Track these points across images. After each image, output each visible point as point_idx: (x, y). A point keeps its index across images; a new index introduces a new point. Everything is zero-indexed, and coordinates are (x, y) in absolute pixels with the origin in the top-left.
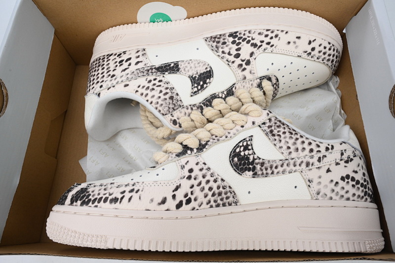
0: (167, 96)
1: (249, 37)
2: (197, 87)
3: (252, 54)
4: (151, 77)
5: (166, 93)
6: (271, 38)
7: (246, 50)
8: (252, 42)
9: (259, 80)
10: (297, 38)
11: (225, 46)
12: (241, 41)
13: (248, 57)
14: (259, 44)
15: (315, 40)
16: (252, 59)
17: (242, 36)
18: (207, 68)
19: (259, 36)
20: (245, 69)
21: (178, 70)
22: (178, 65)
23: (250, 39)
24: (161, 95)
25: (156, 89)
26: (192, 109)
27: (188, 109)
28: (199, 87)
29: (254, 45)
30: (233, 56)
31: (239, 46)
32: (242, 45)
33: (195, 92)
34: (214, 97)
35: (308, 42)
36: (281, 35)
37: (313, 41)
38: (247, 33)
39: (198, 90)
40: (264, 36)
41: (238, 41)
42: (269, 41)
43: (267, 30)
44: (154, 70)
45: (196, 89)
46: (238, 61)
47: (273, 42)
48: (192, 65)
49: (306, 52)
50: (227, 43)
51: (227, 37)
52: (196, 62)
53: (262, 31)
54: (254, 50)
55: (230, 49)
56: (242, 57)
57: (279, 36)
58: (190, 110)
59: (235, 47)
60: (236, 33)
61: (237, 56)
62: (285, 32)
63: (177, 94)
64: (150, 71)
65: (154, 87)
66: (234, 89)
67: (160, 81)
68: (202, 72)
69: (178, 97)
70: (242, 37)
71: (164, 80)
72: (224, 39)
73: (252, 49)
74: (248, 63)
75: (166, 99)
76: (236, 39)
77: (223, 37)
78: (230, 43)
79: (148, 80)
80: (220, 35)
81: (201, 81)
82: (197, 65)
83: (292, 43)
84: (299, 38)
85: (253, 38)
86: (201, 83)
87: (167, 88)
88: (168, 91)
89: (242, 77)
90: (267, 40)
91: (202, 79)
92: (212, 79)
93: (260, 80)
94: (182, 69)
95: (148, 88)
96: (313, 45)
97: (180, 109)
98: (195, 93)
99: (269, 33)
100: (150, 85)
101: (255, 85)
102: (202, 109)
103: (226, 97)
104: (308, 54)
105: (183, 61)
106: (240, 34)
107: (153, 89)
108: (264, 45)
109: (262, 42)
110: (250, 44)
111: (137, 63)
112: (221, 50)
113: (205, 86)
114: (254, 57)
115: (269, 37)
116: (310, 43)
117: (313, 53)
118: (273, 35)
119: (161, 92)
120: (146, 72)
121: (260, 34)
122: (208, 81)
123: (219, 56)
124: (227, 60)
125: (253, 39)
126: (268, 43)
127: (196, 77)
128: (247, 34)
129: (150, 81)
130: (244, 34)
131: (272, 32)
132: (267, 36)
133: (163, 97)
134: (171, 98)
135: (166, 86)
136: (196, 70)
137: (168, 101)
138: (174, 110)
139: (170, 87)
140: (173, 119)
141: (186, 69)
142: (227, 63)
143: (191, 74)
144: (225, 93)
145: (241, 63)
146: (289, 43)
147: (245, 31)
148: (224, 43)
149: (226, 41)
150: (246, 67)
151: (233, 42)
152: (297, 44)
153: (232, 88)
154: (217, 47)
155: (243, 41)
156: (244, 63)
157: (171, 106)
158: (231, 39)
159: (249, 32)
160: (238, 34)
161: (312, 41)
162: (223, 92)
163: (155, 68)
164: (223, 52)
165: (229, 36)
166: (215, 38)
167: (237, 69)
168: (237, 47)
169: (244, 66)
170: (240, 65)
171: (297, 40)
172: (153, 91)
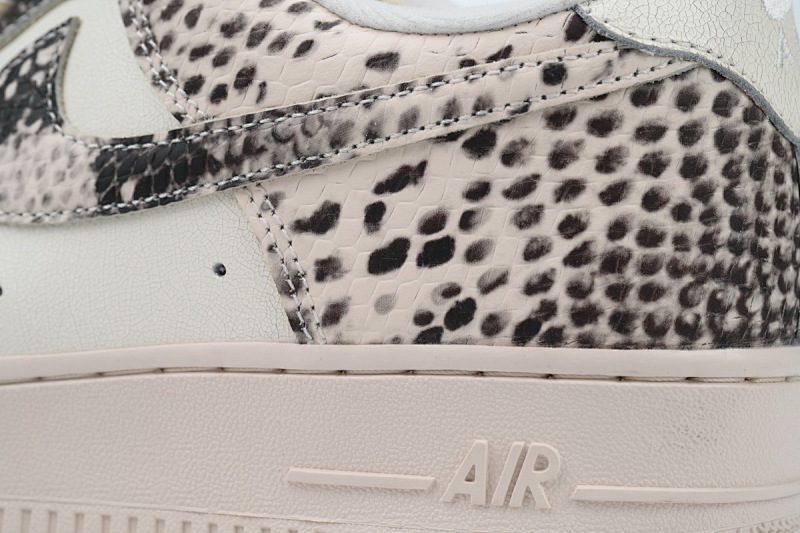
22: (99, 187)
25: (216, 30)
48: (32, 188)
64: (239, 143)
65: (221, 43)
67: (193, 86)
79: (253, 91)
81: (12, 100)
95: (255, 39)
100: (243, 57)
107: (229, 30)
111: (324, 220)
127: (29, 122)
129: (245, 78)
135: (170, 60)
136: (18, 164)
139: (156, 57)
141: (63, 161)
163: (215, 167)
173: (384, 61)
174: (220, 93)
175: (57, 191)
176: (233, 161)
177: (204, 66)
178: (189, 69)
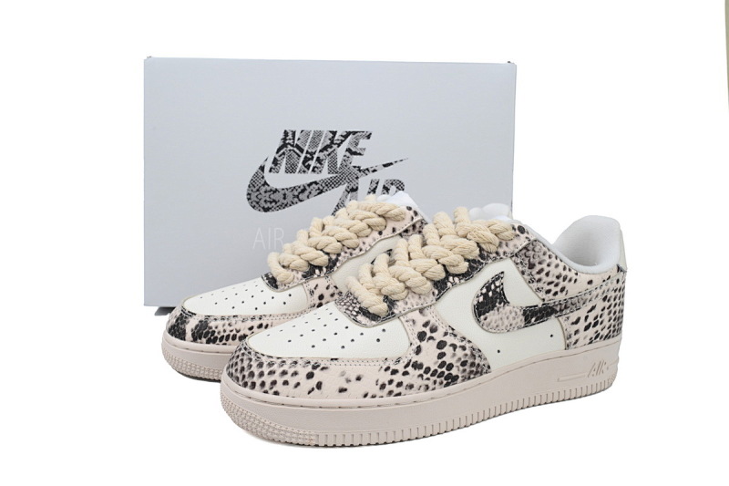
0: (538, 267)
1: (428, 379)
2: (496, 287)
3: (418, 350)
4: (561, 297)
5: (539, 272)
6: (391, 382)
7: (429, 357)
8: (421, 372)
9: (395, 311)
10: (346, 390)
11: (463, 360)
12: (440, 370)
13: (424, 344)
14: (410, 369)
15: (309, 393)
16: (417, 342)
17: (438, 380)
18: (485, 319)
19: (412, 382)
20: (426, 325)
21: (525, 312)
23: (425, 376)
24: (546, 269)
26: (497, 253)
27: (505, 253)
28: (493, 287)
29: (417, 366)
30: (449, 343)
31: (440, 361)
32: (436, 363)
33: (497, 279)
34: (466, 276)
35: (323, 386)
36: (375, 390)
37: (313, 389)
38: (431, 386)
39: (493, 282)
40: (405, 384)
41: (444, 369)
42: (394, 377)
43: (399, 394)
44: (558, 309)
45: (498, 283)
46: (438, 336)
47: (387, 376)
49: (323, 369)
50: (459, 364)
51: (460, 375)
52: (500, 328)
53: (408, 391)
54: (415, 358)
55: (454, 355)
56: (433, 344)
57: (379, 386)
58: (501, 251)
59: (447, 359)
60: (447, 385)
61: (441, 345)
62: (370, 395)
63: (523, 273)
66: (436, 292)
68: (491, 312)
69: (521, 269)
70: (438, 377)
71: (542, 295)
72: (464, 371)
73: (419, 359)
74: (421, 336)
75: (540, 263)
76: (446, 373)
77: (466, 374)
78: (455, 365)
80: (469, 378)
82: (500, 323)
83: (353, 378)
84: (342, 390)
85: (420, 378)
86: (490, 294)
87: (539, 280)
88: (537, 277)
89: (426, 311)
90: (398, 378)
91: (490, 301)
92: (475, 303)
93: (393, 313)
94: (520, 313)
96: (313, 382)
97: (516, 251)
98: (498, 277)
99: (396, 390)
101: (400, 304)
102: (481, 256)
103: (447, 278)
104: (319, 366)
105: (519, 328)
106: (441, 383)
108: (400, 367)
109: (405, 373)
110: (424, 367)
112: (468, 352)
113: (484, 291)
114: (414, 347)
115: (395, 383)
116: (319, 386)
117: (309, 369)
118: (388, 388)
119: (547, 274)
120: (569, 304)
121: (411, 387)
122: (481, 299)
123: (469, 342)
124: (455, 336)
125: (421, 376)
126: (395, 372)
128: (430, 383)
130: (435, 382)
131: (390, 393)
132: (400, 384)
133: (544, 266)
134: (532, 266)
137: (537, 261)
138: (526, 248)
140: (526, 235)
142: (455, 332)
143: (507, 308)
144: (449, 284)
145: (433, 335)
146: (358, 379)
147: (434, 389)
148: (464, 364)
149: (461, 368)
150: (424, 329)
151: (450, 367)
152: (343, 379)
153: (439, 292)
154: (473, 356)
155: (436, 371)
156: (429, 334)
157: (531, 253)
158: (454, 372)
159: (427, 387)
160: (445, 382)
161: (316, 390)
162: (454, 284)
164: (464, 348)
165: (457, 377)
166: (477, 372)
167: (437, 324)
168: (444, 359)
169: (427, 330)
170: (434, 330)
171: (345, 386)
172: (557, 274)
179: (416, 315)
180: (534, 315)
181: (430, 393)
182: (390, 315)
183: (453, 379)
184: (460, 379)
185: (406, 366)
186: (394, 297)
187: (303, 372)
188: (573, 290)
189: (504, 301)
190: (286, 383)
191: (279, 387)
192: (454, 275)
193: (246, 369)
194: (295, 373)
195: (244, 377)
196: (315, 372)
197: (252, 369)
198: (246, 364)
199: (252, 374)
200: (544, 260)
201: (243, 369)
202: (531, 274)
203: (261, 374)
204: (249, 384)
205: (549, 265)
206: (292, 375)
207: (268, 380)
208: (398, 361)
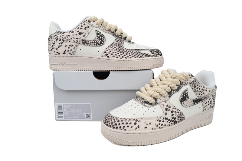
173: (210, 91)
174: (201, 95)
175: (191, 104)
176: (203, 100)
177: (200, 93)
178: (199, 93)
179: (164, 103)
180: (196, 101)
181: (170, 127)
182: (156, 103)
183: (176, 122)
184: (178, 122)
185: (163, 119)
186: (157, 98)
187: (133, 122)
188: (206, 93)
189: (188, 98)
190: (128, 126)
191: (126, 128)
192: (174, 90)
193: (113, 123)
194: (131, 123)
195: (113, 125)
196: (136, 122)
197: (116, 123)
198: (113, 121)
199: (116, 124)
200: (198, 85)
201: (112, 123)
202: (195, 89)
203: (119, 124)
204: (115, 127)
205: (200, 86)
206: (130, 124)
207: (122, 126)
208: (161, 118)
